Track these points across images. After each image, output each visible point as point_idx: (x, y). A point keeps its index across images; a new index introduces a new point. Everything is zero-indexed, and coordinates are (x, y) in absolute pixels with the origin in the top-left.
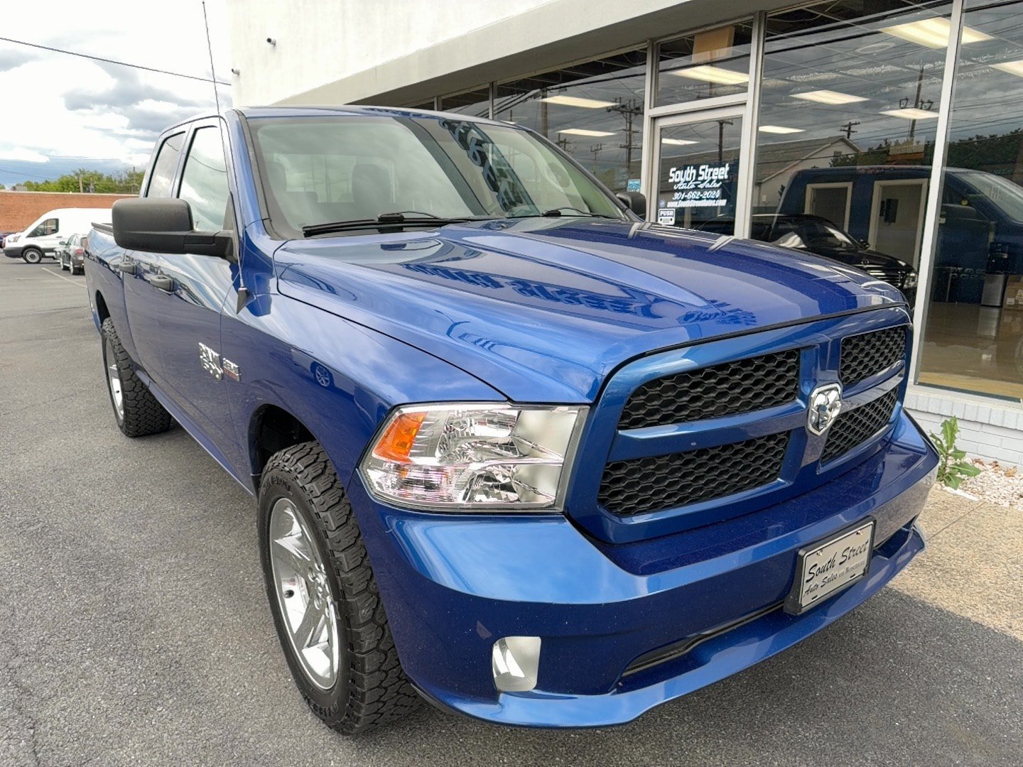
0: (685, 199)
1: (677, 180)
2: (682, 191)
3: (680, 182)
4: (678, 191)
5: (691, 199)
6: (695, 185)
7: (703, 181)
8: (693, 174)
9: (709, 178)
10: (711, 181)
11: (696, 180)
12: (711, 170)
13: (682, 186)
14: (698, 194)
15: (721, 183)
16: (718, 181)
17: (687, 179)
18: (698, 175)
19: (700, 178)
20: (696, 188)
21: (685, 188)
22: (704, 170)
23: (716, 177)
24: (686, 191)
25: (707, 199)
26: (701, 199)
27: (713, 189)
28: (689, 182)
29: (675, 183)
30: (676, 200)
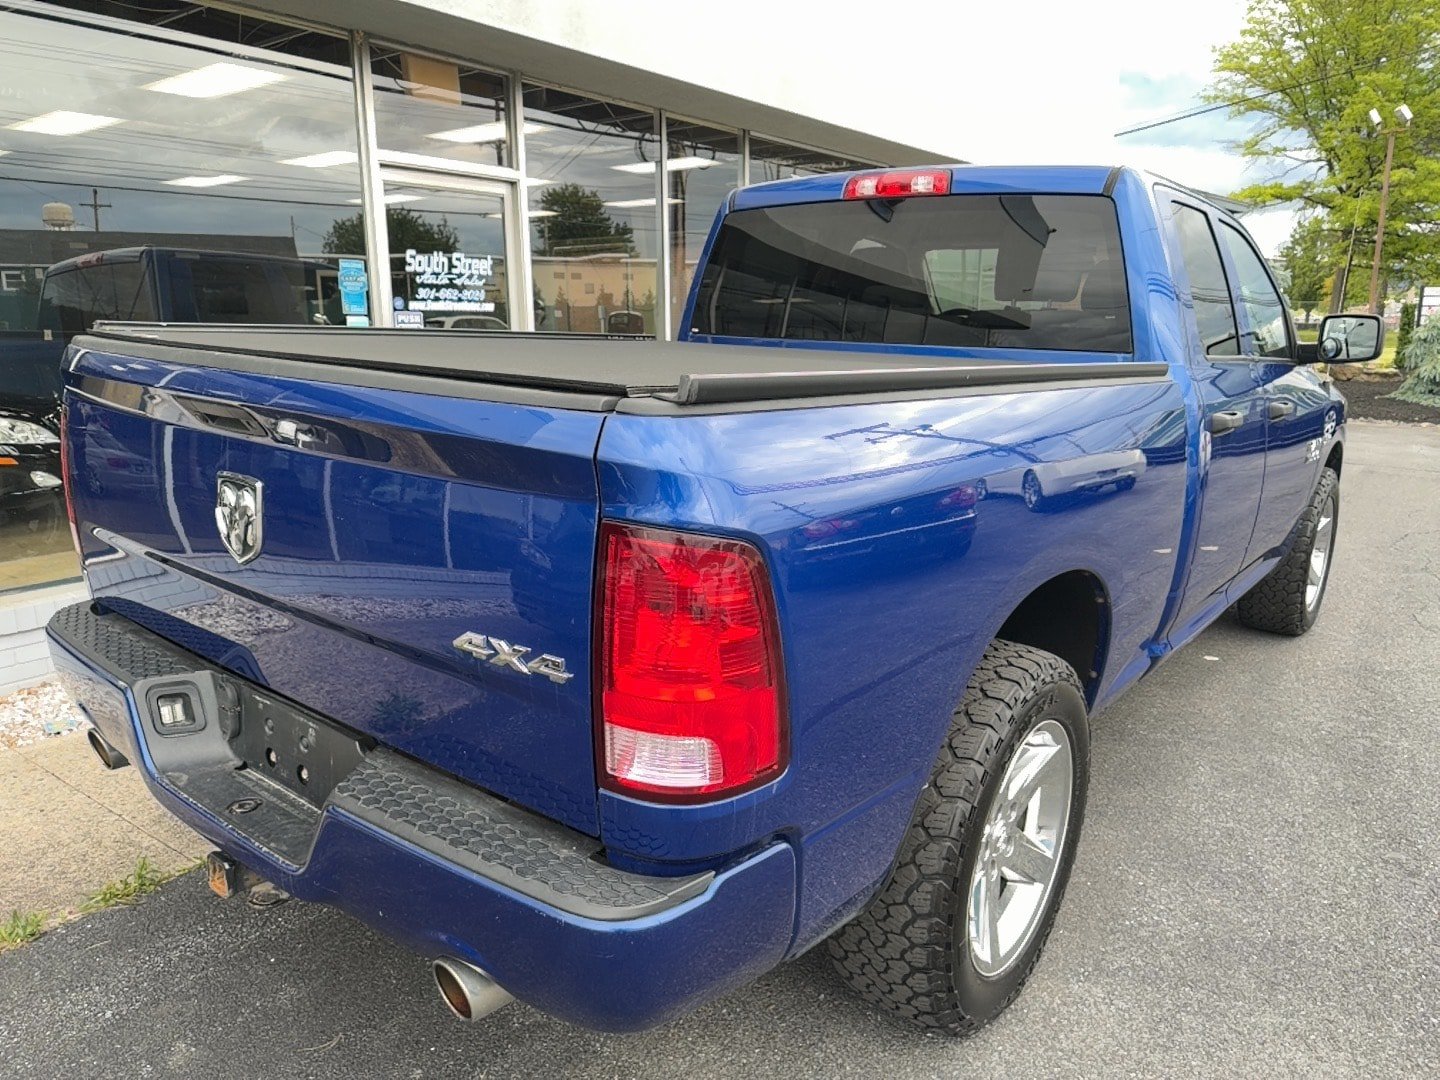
0: (437, 299)
1: (419, 270)
2: (431, 286)
3: (423, 273)
4: (423, 285)
5: (445, 299)
6: (449, 279)
7: (460, 276)
8: (443, 263)
9: (468, 273)
10: (470, 277)
11: (450, 273)
12: (469, 261)
13: (428, 279)
14: (453, 293)
15: (484, 281)
16: (480, 277)
17: (437, 270)
18: (451, 266)
19: (454, 271)
20: (451, 285)
21: (435, 282)
22: (458, 259)
23: (477, 272)
24: (438, 288)
25: (470, 301)
26: (460, 300)
27: (475, 288)
28: (439, 274)
29: (416, 274)
30: (423, 300)
